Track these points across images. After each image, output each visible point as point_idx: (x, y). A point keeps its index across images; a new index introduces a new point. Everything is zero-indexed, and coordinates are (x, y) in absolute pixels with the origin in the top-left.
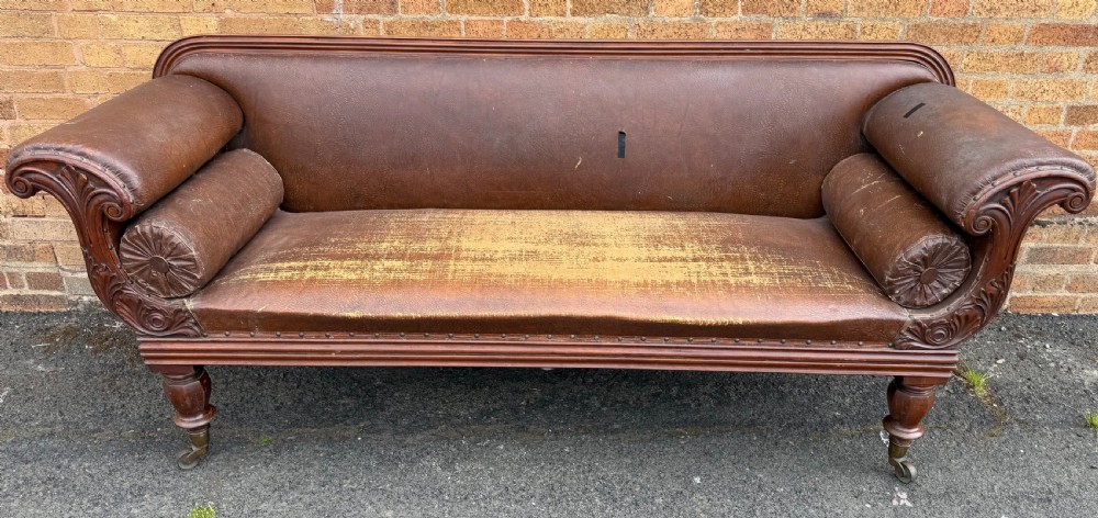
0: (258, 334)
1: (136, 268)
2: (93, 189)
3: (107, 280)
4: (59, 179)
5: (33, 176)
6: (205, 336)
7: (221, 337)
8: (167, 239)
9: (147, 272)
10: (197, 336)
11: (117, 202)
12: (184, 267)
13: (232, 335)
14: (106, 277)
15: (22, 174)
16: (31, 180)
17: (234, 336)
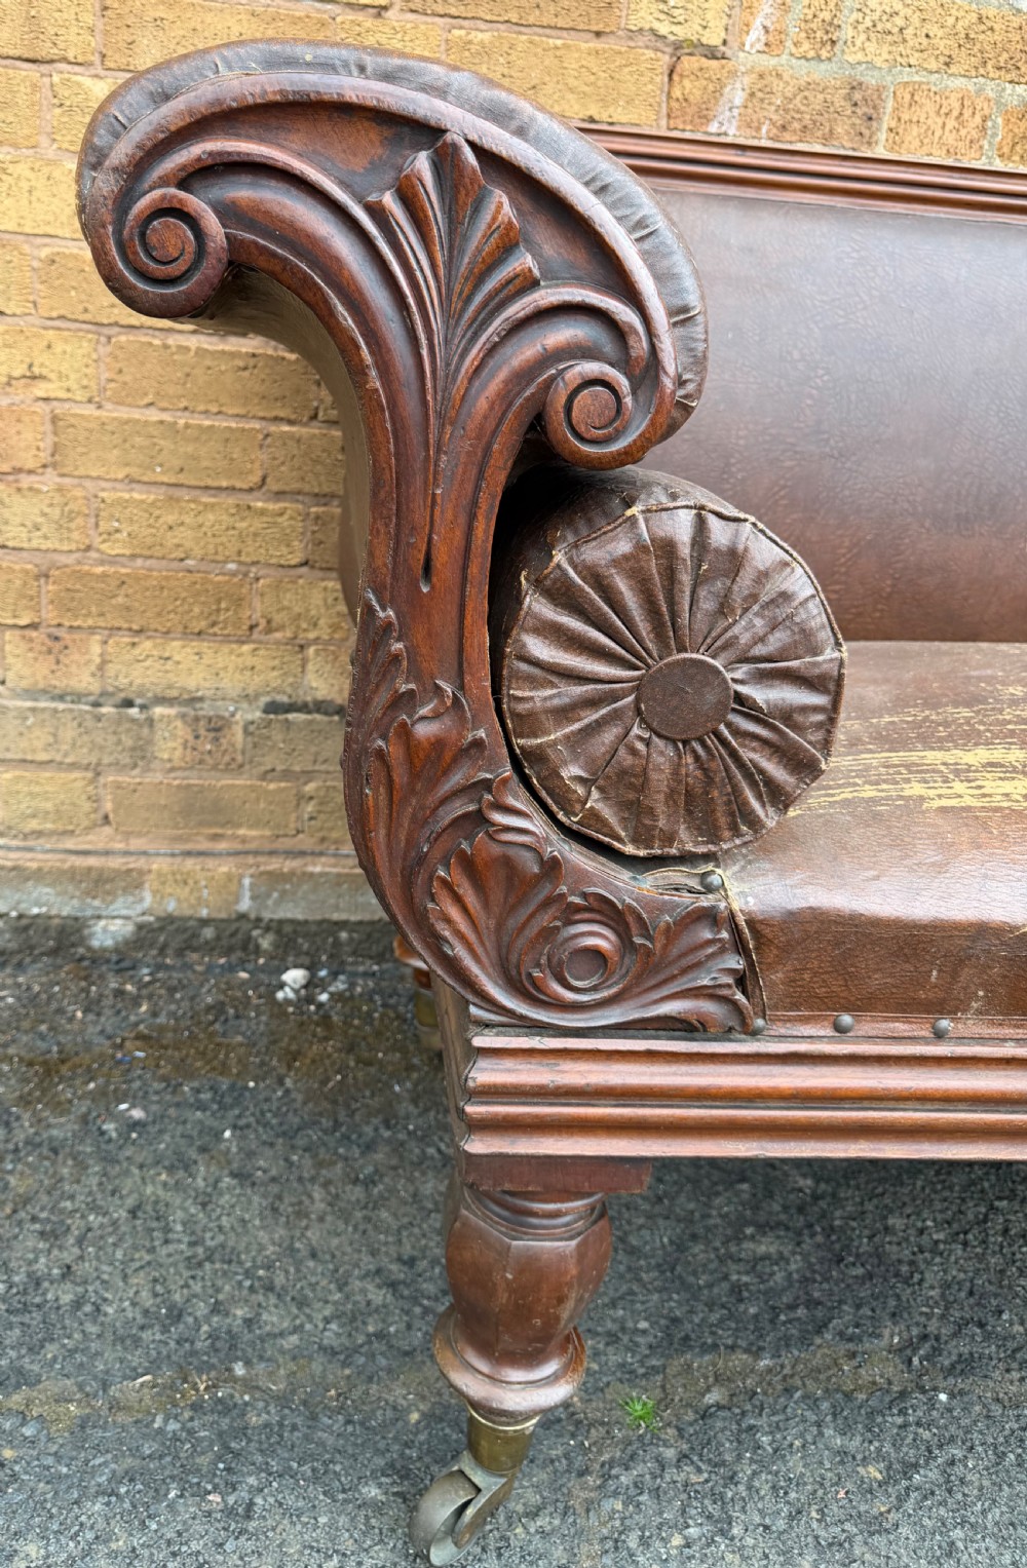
0: (971, 1026)
1: (564, 713)
2: (534, 284)
3: (433, 760)
4: (377, 212)
5: (244, 192)
6: (754, 1034)
7: (815, 1036)
8: (763, 576)
9: (609, 735)
10: (727, 1034)
11: (624, 363)
12: (788, 715)
13: (867, 1028)
14: (438, 744)
15: (195, 176)
16: (227, 212)
17: (870, 1033)
